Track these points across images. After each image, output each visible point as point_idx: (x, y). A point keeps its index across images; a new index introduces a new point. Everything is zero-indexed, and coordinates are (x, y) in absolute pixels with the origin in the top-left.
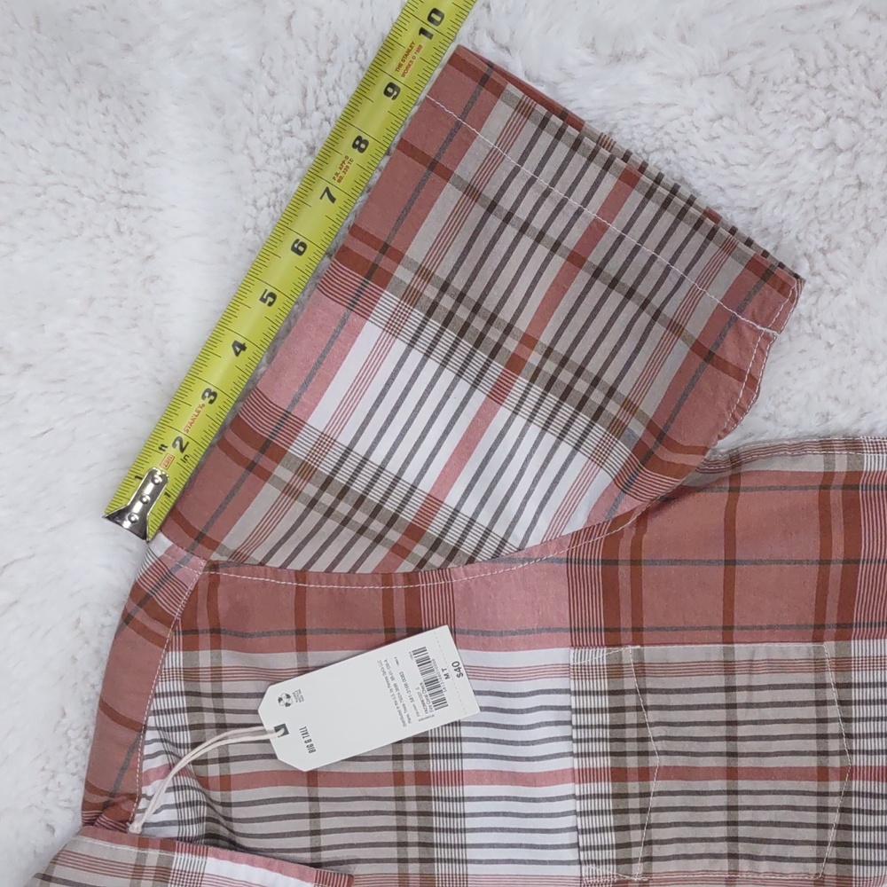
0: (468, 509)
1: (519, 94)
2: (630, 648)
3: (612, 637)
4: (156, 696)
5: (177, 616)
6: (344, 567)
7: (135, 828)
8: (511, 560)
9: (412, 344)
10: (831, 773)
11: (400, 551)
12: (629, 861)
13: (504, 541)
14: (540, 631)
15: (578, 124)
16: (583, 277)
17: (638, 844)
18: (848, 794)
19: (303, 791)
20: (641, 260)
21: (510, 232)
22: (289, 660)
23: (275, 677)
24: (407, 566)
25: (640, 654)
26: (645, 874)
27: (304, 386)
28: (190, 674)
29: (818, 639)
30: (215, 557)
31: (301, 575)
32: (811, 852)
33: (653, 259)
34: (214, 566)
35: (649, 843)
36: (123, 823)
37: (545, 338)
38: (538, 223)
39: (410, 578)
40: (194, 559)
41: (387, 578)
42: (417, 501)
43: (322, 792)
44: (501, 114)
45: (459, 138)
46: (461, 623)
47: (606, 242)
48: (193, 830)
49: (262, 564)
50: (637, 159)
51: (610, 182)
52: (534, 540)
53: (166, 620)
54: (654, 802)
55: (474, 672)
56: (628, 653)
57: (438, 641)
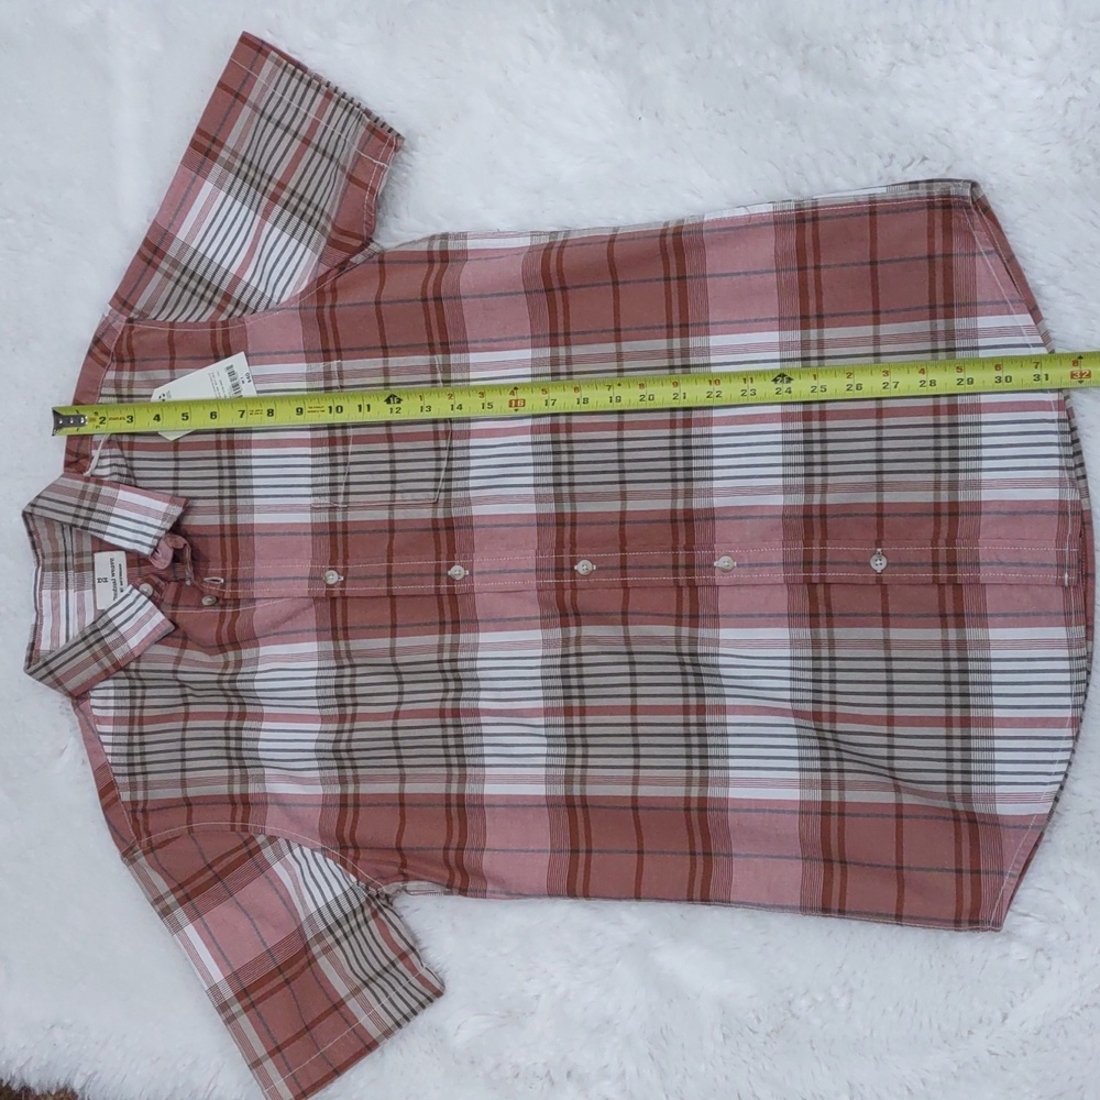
0: (254, 283)
1: (277, 56)
2: (335, 362)
3: (326, 355)
4: (101, 395)
5: (112, 350)
6: (192, 320)
7: (87, 473)
8: (273, 309)
9: (228, 193)
10: (440, 435)
11: (221, 309)
12: (336, 494)
13: (270, 300)
14: (290, 353)
15: (304, 69)
16: (310, 150)
17: (341, 484)
18: (451, 449)
19: (171, 455)
20: (335, 137)
21: (271, 126)
22: (165, 374)
23: (157, 384)
24: (223, 317)
25: (340, 366)
26: (344, 503)
27: (174, 217)
28: (117, 384)
29: (433, 352)
30: (132, 315)
31: (172, 324)
32: (431, 485)
33: (340, 136)
34: (130, 321)
35: (347, 484)
36: (81, 472)
37: (291, 185)
38: (286, 122)
39: (225, 324)
40: (121, 316)
41: (213, 325)
42: (228, 279)
43: (181, 454)
44: (268, 66)
45: (248, 80)
46: (250, 351)
47: (320, 131)
48: (116, 478)
49: (155, 319)
50: (333, 85)
51: (320, 98)
52: (284, 299)
53: (107, 353)
54: (351, 458)
55: (256, 379)
56: (334, 364)
57: (238, 361)
